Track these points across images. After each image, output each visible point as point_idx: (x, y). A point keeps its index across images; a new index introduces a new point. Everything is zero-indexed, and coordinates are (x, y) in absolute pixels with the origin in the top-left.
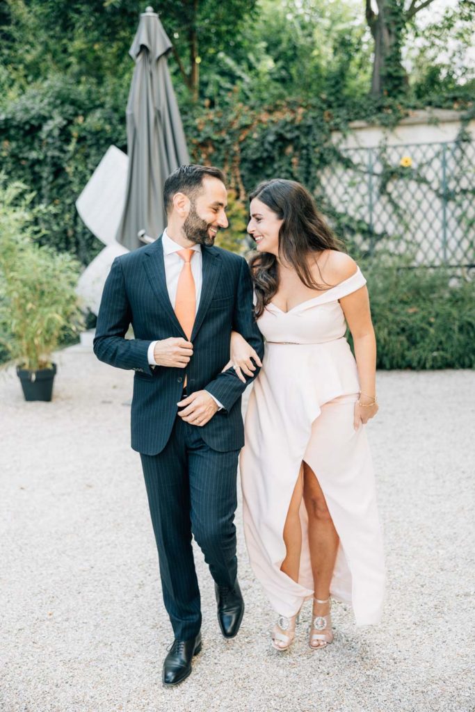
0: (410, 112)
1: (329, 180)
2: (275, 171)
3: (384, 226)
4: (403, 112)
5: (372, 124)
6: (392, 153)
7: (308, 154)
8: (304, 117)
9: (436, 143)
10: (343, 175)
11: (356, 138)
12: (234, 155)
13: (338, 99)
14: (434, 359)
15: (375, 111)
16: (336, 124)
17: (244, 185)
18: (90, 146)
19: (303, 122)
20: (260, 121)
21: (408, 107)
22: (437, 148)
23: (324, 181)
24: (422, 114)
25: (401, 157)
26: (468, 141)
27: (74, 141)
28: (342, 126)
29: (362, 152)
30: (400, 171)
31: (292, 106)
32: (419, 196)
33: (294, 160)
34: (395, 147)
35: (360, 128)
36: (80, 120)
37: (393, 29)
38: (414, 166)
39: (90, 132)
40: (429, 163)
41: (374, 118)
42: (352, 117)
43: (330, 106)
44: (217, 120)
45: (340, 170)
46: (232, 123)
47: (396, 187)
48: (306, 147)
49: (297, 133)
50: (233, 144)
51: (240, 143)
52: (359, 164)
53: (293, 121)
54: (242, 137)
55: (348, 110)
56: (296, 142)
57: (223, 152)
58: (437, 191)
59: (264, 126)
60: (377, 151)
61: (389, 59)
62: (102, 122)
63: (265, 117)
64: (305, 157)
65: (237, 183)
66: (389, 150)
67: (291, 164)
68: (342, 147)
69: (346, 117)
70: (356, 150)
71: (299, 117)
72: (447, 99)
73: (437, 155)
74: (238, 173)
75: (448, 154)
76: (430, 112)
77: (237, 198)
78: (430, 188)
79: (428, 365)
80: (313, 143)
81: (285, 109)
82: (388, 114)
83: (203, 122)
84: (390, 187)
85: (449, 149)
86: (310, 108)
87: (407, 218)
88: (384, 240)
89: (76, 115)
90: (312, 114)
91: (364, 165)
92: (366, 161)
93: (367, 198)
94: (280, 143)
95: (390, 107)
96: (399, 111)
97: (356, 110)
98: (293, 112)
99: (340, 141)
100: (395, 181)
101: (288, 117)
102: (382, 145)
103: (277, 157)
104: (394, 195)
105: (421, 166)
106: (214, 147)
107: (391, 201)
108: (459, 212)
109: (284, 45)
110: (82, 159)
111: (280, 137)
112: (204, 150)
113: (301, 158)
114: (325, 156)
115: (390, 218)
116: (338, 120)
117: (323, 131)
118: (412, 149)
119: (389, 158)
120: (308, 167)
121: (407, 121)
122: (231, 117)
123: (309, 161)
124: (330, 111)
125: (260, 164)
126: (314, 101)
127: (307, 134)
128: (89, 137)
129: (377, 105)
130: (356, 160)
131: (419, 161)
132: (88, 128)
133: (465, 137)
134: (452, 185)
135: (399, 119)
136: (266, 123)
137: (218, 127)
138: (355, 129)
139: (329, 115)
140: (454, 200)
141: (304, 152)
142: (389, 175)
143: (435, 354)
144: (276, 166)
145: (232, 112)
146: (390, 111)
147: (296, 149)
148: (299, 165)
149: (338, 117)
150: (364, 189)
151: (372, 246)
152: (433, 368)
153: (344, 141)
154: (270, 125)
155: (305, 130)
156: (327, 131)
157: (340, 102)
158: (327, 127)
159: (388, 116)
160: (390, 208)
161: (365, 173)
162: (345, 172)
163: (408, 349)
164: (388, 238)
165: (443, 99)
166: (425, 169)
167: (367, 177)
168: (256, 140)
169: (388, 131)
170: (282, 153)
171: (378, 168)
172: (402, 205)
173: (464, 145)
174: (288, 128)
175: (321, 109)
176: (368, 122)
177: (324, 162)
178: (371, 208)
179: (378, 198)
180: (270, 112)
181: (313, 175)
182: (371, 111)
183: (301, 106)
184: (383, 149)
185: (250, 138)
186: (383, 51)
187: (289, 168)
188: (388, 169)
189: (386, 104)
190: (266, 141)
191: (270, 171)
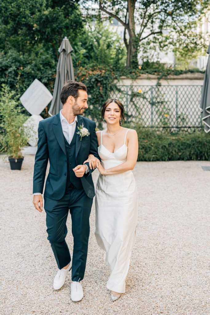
0: (141, 74)
1: (113, 96)
2: (94, 91)
3: (132, 113)
4: (138, 74)
5: (128, 78)
6: (134, 88)
8: (105, 73)
9: (149, 86)
10: (117, 94)
11: (123, 82)
13: (116, 68)
14: (154, 157)
18: (25, 78)
19: (104, 75)
20: (89, 74)
21: (140, 73)
22: (150, 87)
23: (111, 96)
24: (145, 76)
25: (138, 90)
26: (160, 86)
27: (19, 76)
28: (118, 78)
29: (124, 87)
30: (137, 94)
31: (100, 69)
32: (143, 103)
33: (101, 88)
34: (136, 86)
35: (124, 79)
36: (22, 68)
37: (135, 47)
38: (142, 93)
40: (147, 92)
41: (129, 76)
42: (121, 74)
43: (114, 71)
45: (117, 92)
46: (79, 74)
47: (136, 100)
48: (105, 84)
49: (102, 79)
52: (123, 91)
53: (101, 74)
54: (82, 79)
55: (120, 72)
56: (102, 82)
58: (149, 102)
59: (91, 76)
60: (130, 87)
61: (133, 56)
62: (31, 69)
63: (91, 72)
64: (105, 87)
66: (134, 87)
67: (99, 89)
68: (118, 84)
69: (120, 75)
70: (123, 86)
71: (103, 74)
72: (153, 71)
73: (150, 90)
75: (153, 90)
76: (148, 75)
78: (147, 101)
79: (151, 160)
80: (108, 83)
81: (98, 70)
84: (134, 99)
85: (153, 88)
86: (107, 70)
87: (139, 110)
88: (132, 118)
89: (20, 66)
90: (107, 73)
91: (125, 92)
92: (126, 90)
93: (126, 103)
94: (96, 82)
96: (137, 74)
97: (123, 73)
98: (101, 71)
99: (117, 83)
100: (136, 97)
101: (99, 73)
103: (95, 87)
104: (135, 102)
105: (144, 93)
107: (134, 104)
108: (157, 109)
109: (88, 45)
110: (22, 82)
111: (96, 80)
113: (103, 87)
114: (112, 87)
115: (134, 110)
116: (117, 76)
117: (111, 79)
118: (141, 87)
119: (133, 89)
120: (106, 91)
121: (140, 77)
122: (78, 72)
123: (106, 89)
124: (114, 72)
126: (108, 68)
127: (106, 80)
128: (25, 75)
129: (130, 71)
130: (122, 89)
131: (144, 91)
132: (25, 72)
133: (159, 84)
134: (154, 100)
135: (137, 77)
136: (91, 74)
138: (122, 79)
139: (113, 74)
140: (155, 105)
141: (105, 85)
142: (134, 95)
143: (154, 156)
144: (95, 90)
145: (79, 70)
146: (134, 74)
147: (101, 84)
148: (103, 90)
149: (116, 74)
150: (125, 100)
151: (128, 119)
152: (153, 161)
153: (118, 83)
154: (93, 75)
155: (105, 78)
156: (113, 79)
157: (117, 69)
159: (133, 75)
160: (134, 107)
161: (125, 94)
162: (119, 93)
163: (145, 154)
164: (133, 117)
165: (152, 71)
166: (145, 94)
167: (126, 96)
168: (88, 80)
169: (133, 80)
170: (97, 86)
171: (130, 93)
172: (138, 106)
173: (158, 87)
174: (99, 77)
175: (111, 71)
176: (127, 77)
177: (112, 89)
178: (127, 106)
179: (130, 103)
180: (93, 71)
181: (107, 94)
182: (128, 73)
183: (103, 70)
184: (132, 86)
185: (85, 79)
186: (131, 53)
187: (99, 91)
188: (133, 93)
189: (133, 71)
190: (91, 81)
191: (92, 91)
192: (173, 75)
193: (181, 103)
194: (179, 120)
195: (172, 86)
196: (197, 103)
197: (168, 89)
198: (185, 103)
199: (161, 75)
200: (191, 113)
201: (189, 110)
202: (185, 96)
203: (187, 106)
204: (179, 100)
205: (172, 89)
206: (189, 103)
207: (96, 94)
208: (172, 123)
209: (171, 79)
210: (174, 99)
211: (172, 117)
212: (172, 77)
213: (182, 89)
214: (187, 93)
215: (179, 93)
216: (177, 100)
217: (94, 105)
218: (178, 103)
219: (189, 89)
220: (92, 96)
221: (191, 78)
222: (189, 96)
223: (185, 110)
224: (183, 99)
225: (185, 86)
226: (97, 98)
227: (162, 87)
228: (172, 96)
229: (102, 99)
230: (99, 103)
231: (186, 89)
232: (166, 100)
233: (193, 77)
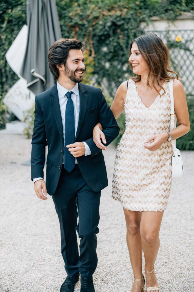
0: (182, 13)
2: (110, 42)
4: (178, 13)
5: (162, 19)
6: (172, 34)
7: (128, 34)
8: (127, 13)
11: (153, 26)
12: (89, 33)
13: (145, 4)
14: (191, 145)
15: (164, 12)
16: (143, 18)
17: (94, 48)
18: (15, 25)
19: (126, 16)
20: (103, 15)
21: (181, 10)
24: (188, 14)
25: (176, 37)
27: (6, 22)
28: (147, 19)
30: (176, 44)
31: (121, 8)
32: (185, 57)
33: (121, 36)
34: (173, 31)
35: (156, 21)
36: (10, 11)
38: (183, 41)
39: (14, 17)
40: (191, 41)
41: (163, 15)
42: (152, 14)
43: (140, 8)
44: (81, 14)
47: (173, 52)
48: (127, 30)
49: (122, 22)
50: (89, 27)
51: (93, 26)
53: (120, 16)
54: (94, 23)
55: (150, 10)
56: (122, 27)
57: (84, 30)
59: (106, 18)
60: (164, 33)
62: (20, 12)
63: (106, 13)
64: (126, 35)
65: (90, 48)
66: (170, 33)
67: (119, 38)
69: (149, 14)
70: (153, 32)
71: (124, 14)
74: (91, 42)
77: (90, 55)
78: (191, 54)
79: (187, 148)
80: (131, 28)
81: (117, 9)
82: (171, 13)
83: (74, 14)
86: (130, 9)
87: (178, 69)
89: (7, 8)
90: (131, 12)
94: (113, 27)
95: (172, 10)
96: (176, 12)
97: (154, 11)
98: (121, 11)
99: (145, 27)
100: (173, 49)
101: (118, 13)
102: (167, 30)
103: (112, 35)
105: (187, 41)
106: (79, 28)
110: (10, 32)
112: (74, 29)
113: (124, 35)
114: (137, 35)
116: (144, 16)
117: (136, 21)
118: (183, 32)
119: (170, 37)
120: (128, 40)
121: (181, 17)
122: (88, 12)
123: (128, 37)
124: (140, 11)
125: (103, 38)
126: (132, 5)
127: (128, 23)
128: (14, 20)
129: (165, 9)
131: (186, 39)
132: (14, 15)
135: (176, 16)
137: (81, 17)
138: (153, 21)
139: (140, 13)
141: (126, 32)
142: (170, 46)
143: (191, 142)
144: (111, 39)
145: (89, 10)
146: (172, 12)
147: (121, 30)
148: (123, 39)
149: (144, 14)
152: (189, 149)
153: (147, 27)
154: (109, 17)
156: (138, 21)
157: (146, 6)
158: (138, 20)
159: (170, 15)
166: (188, 43)
168: (101, 25)
169: (170, 23)
170: (115, 33)
172: (176, 62)
176: (160, 17)
183: (125, 8)
184: (168, 32)
185: (98, 24)
187: (118, 41)
188: (170, 43)
189: (170, 8)
190: (106, 25)
191: (108, 42)
207: (113, 45)
220: (108, 49)
226: (115, 51)
229: (121, 53)
230: (117, 60)
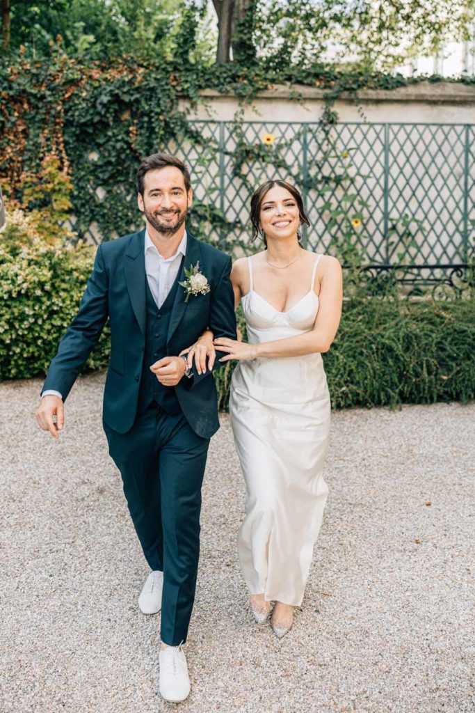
0: (269, 85)
2: (109, 139)
3: (238, 214)
4: (261, 84)
5: (225, 96)
6: (247, 129)
8: (146, 77)
9: (296, 123)
10: (190, 150)
11: (207, 109)
12: (57, 115)
13: (185, 62)
15: (229, 80)
16: (183, 90)
19: (145, 83)
20: (91, 77)
21: (265, 79)
22: (297, 128)
24: (283, 89)
25: (257, 136)
26: (332, 122)
28: (191, 94)
29: (213, 126)
30: (256, 151)
31: (131, 65)
33: (133, 128)
34: (251, 123)
35: (212, 98)
38: (273, 145)
40: (289, 145)
41: (228, 88)
42: (202, 83)
43: (176, 69)
44: (34, 71)
45: (187, 145)
46: (54, 77)
47: (251, 170)
48: (148, 114)
49: (136, 96)
50: (56, 102)
51: (65, 101)
52: (210, 140)
53: (131, 82)
54: (67, 95)
55: (197, 74)
56: (135, 108)
57: (43, 111)
58: (296, 177)
59: (96, 84)
60: (231, 127)
63: (96, 74)
64: (145, 125)
65: (59, 150)
66: (244, 127)
67: (128, 133)
68: (189, 118)
69: (197, 83)
70: (207, 123)
71: (139, 78)
72: (308, 75)
73: (298, 137)
74: (61, 138)
75: (309, 136)
76: (291, 88)
78: (290, 174)
80: (158, 110)
81: (121, 67)
82: (244, 85)
83: (15, 71)
84: (245, 169)
85: (310, 131)
86: (152, 68)
88: (237, 231)
90: (154, 76)
91: (215, 142)
92: (217, 136)
93: (218, 180)
94: (115, 106)
95: (245, 77)
96: (256, 83)
97: (207, 77)
98: (132, 71)
99: (188, 111)
100: (251, 163)
101: (125, 76)
102: (237, 120)
103: (112, 123)
104: (250, 178)
105: (279, 147)
106: (29, 103)
107: (245, 183)
108: (320, 203)
111: (116, 99)
112: (17, 106)
113: (141, 126)
114: (172, 126)
115: (244, 204)
116: (186, 86)
117: (169, 97)
118: (270, 127)
119: (244, 135)
120: (149, 137)
121: (266, 94)
123: (152, 130)
124: (177, 74)
125: (90, 130)
126: (156, 61)
127: (149, 99)
130: (206, 134)
131: (278, 142)
133: (331, 118)
134: (313, 172)
135: (257, 90)
136: (98, 80)
137: (36, 79)
138: (206, 97)
139: (176, 79)
140: (317, 189)
141: (145, 119)
142: (244, 154)
144: (110, 133)
145: (54, 64)
146: (245, 82)
147: (133, 115)
148: (138, 135)
149: (186, 82)
150: (214, 169)
151: (223, 236)
153: (192, 111)
154: (104, 83)
155: (147, 93)
156: (173, 97)
158: (173, 94)
159: (244, 87)
160: (244, 192)
161: (216, 150)
162: (193, 147)
164: (242, 228)
165: (303, 75)
166: (283, 152)
167: (218, 156)
168: (85, 100)
169: (244, 103)
170: (117, 120)
171: (231, 147)
173: (328, 127)
174: (126, 89)
175: (166, 71)
176: (220, 91)
177: (170, 133)
178: (223, 192)
179: (231, 181)
180: (103, 69)
181: (155, 147)
182: (225, 79)
183: (141, 66)
184: (238, 124)
185: (78, 96)
186: (235, 15)
187: (126, 139)
188: (243, 148)
189: (240, 73)
190: (99, 101)
191: (101, 140)
192: (375, 88)
193: (401, 182)
194: (394, 238)
195: (372, 125)
196: (452, 182)
197: (359, 136)
198: (414, 182)
199: (337, 88)
200: (432, 216)
201: (426, 205)
202: (414, 159)
203: (420, 193)
204: (394, 171)
205: (371, 136)
206: (427, 182)
207: (114, 147)
208: (371, 250)
209: (367, 101)
210: (378, 170)
211: (371, 227)
212: (372, 94)
213: (402, 136)
214: (421, 148)
215: (395, 148)
216: (386, 171)
217: (109, 188)
218: (391, 182)
219: (427, 137)
220: (102, 156)
221: (434, 99)
222: (427, 159)
223: (413, 205)
224: (407, 171)
225: (415, 125)
226: (120, 162)
227: (339, 127)
228: (371, 159)
230: (124, 182)
231: (415, 137)
232: (352, 172)
233: (441, 96)
